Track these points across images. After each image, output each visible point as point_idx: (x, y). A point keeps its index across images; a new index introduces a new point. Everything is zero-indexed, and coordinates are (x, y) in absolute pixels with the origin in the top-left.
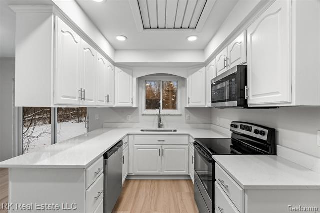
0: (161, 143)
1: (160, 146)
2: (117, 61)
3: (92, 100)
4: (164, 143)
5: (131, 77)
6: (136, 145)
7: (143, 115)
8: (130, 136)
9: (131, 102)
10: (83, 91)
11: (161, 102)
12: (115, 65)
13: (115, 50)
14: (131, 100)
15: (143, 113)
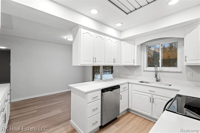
0: (152, 93)
1: (151, 95)
2: (122, 38)
3: (102, 62)
4: (154, 93)
5: (133, 46)
6: (133, 90)
7: (144, 71)
8: (129, 84)
9: (133, 62)
10: (95, 58)
11: (160, 61)
12: (122, 40)
13: (120, 31)
14: (133, 61)
15: (145, 70)
